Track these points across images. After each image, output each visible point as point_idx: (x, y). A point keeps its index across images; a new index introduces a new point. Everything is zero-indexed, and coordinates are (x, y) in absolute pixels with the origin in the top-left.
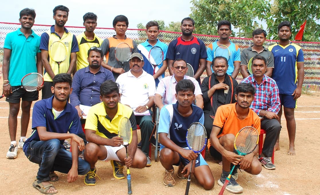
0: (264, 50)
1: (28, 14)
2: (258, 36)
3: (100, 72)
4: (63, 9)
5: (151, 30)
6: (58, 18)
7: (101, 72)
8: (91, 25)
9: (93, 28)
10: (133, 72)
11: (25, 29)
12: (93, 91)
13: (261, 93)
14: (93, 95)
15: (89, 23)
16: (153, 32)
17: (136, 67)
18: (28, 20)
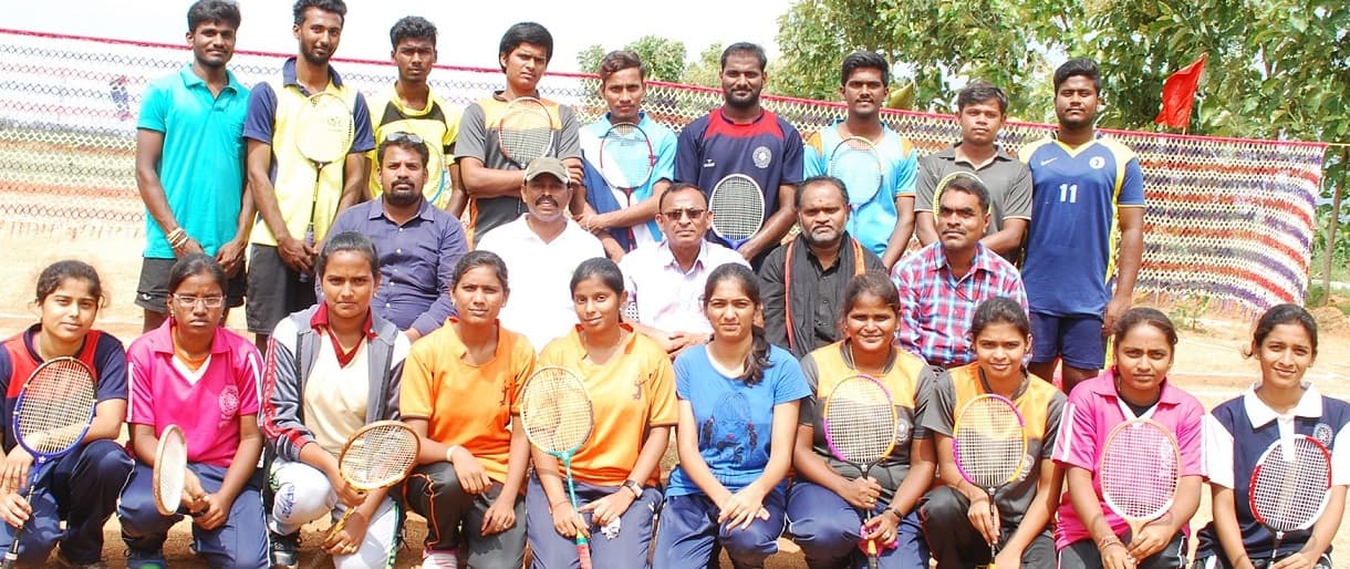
0: (996, 159)
1: (218, 16)
2: (979, 107)
3: (420, 220)
4: (329, 7)
5: (619, 82)
6: (312, 35)
7: (423, 220)
8: (416, 58)
9: (423, 70)
10: (535, 222)
11: (207, 68)
12: (392, 283)
13: (964, 309)
14: (393, 296)
15: (410, 51)
16: (625, 90)
17: (546, 204)
18: (218, 40)
